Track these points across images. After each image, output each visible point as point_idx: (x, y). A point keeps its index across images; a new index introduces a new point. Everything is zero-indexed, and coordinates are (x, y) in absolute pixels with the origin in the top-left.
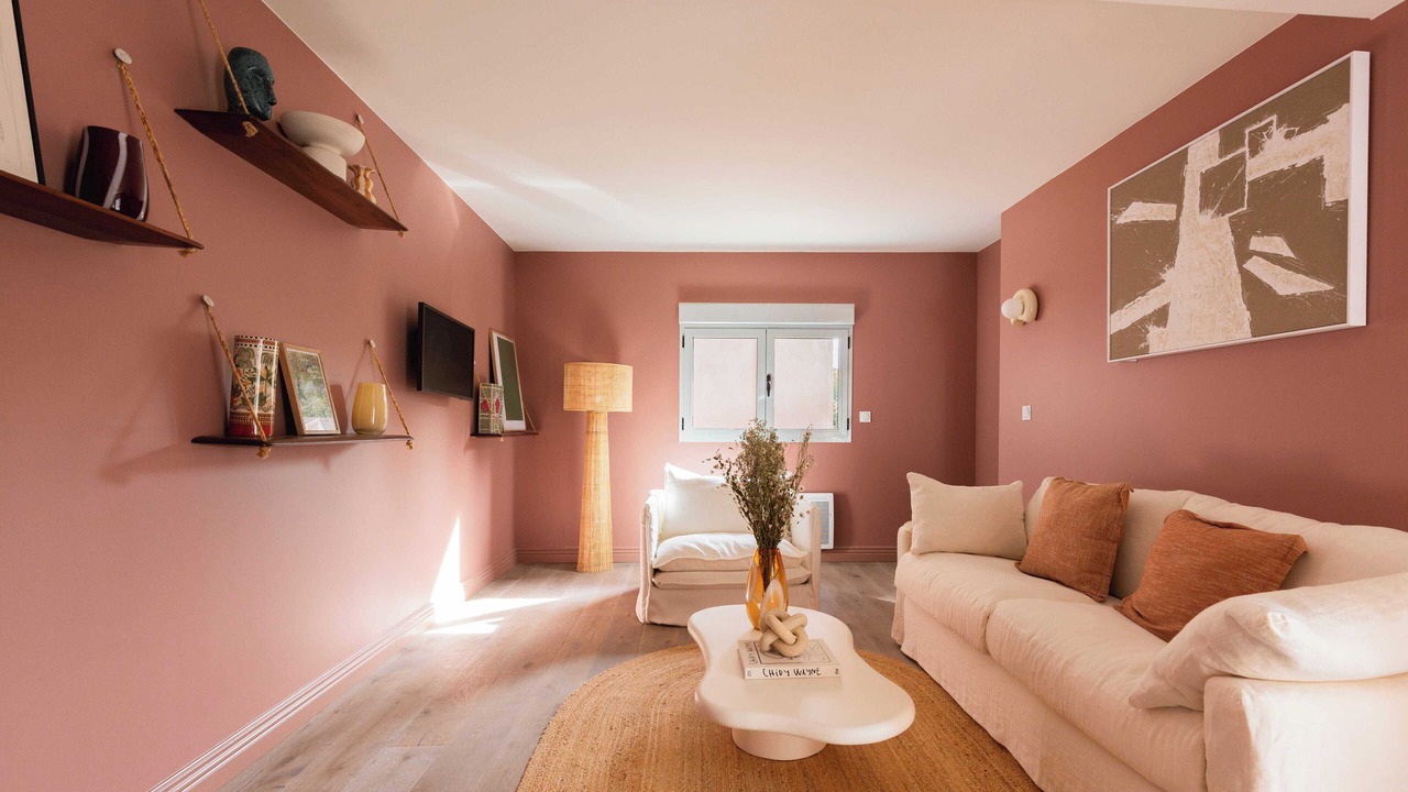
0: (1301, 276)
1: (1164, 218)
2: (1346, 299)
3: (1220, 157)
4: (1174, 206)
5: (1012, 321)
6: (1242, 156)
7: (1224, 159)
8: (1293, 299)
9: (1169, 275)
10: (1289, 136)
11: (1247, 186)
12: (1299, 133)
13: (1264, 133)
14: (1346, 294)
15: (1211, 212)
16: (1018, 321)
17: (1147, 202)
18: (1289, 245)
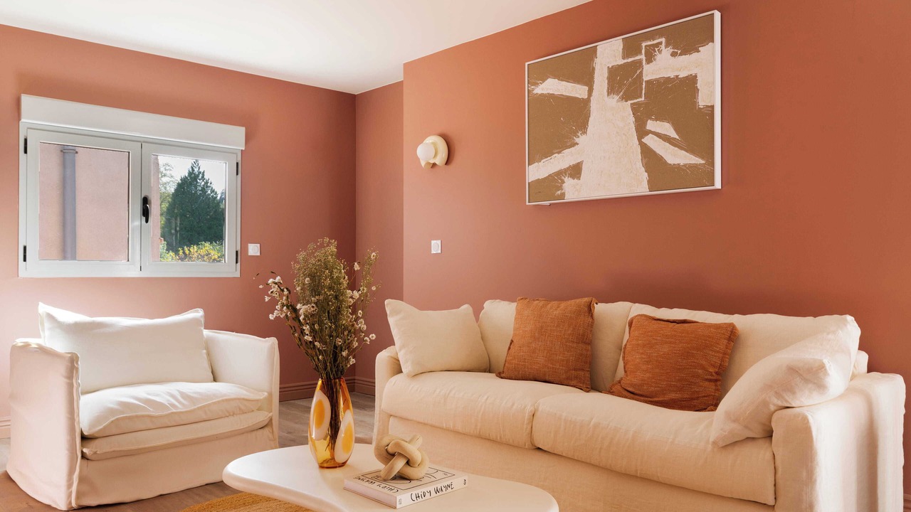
0: (683, 152)
1: (577, 96)
2: (714, 170)
3: (624, 58)
4: (587, 88)
5: (423, 164)
6: (640, 62)
7: (626, 61)
8: (678, 167)
9: (582, 140)
10: (674, 55)
11: (644, 83)
12: (681, 54)
13: (656, 49)
14: (714, 167)
15: (617, 98)
16: (428, 163)
17: (562, 80)
18: (675, 130)
